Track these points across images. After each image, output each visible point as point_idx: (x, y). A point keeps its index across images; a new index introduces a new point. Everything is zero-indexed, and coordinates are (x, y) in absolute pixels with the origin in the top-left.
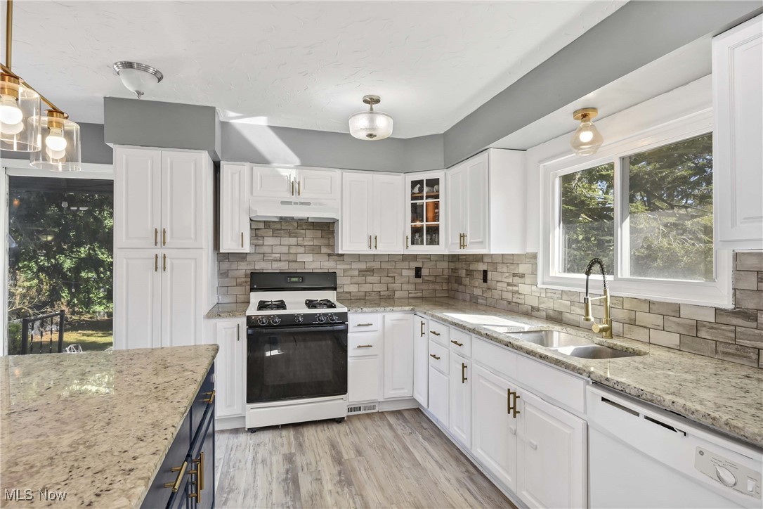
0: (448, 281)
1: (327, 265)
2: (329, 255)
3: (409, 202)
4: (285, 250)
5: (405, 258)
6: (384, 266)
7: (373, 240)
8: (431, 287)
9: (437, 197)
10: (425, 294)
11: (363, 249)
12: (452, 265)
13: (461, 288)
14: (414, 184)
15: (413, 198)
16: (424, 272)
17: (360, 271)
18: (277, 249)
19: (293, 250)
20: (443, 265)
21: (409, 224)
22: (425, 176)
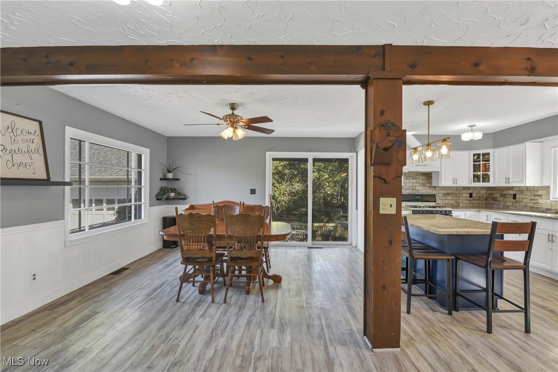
0: (486, 199)
1: (429, 191)
2: (430, 187)
3: (472, 163)
4: (411, 185)
5: (465, 188)
6: (454, 192)
7: (455, 180)
8: (477, 202)
9: (489, 161)
10: (475, 205)
11: (450, 184)
12: (490, 192)
13: (496, 202)
14: (474, 155)
15: (474, 162)
16: (474, 195)
17: (443, 194)
18: (408, 185)
19: (414, 185)
20: (484, 192)
21: (472, 173)
22: (481, 152)
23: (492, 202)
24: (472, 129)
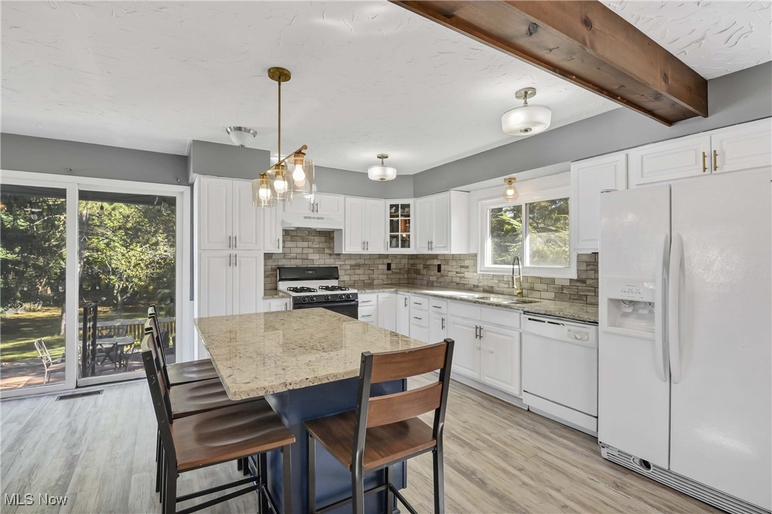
0: (408, 272)
1: (329, 262)
2: (330, 254)
3: (388, 219)
4: (299, 251)
5: (381, 256)
6: (367, 262)
7: (365, 244)
8: (398, 276)
9: (409, 216)
10: (393, 281)
11: (357, 250)
12: (411, 262)
13: (419, 277)
14: (392, 206)
15: (391, 216)
16: (393, 266)
17: (351, 266)
18: (294, 250)
19: (305, 251)
20: (405, 261)
21: (388, 233)
22: (400, 202)
23: (415, 275)
24: (383, 162)
